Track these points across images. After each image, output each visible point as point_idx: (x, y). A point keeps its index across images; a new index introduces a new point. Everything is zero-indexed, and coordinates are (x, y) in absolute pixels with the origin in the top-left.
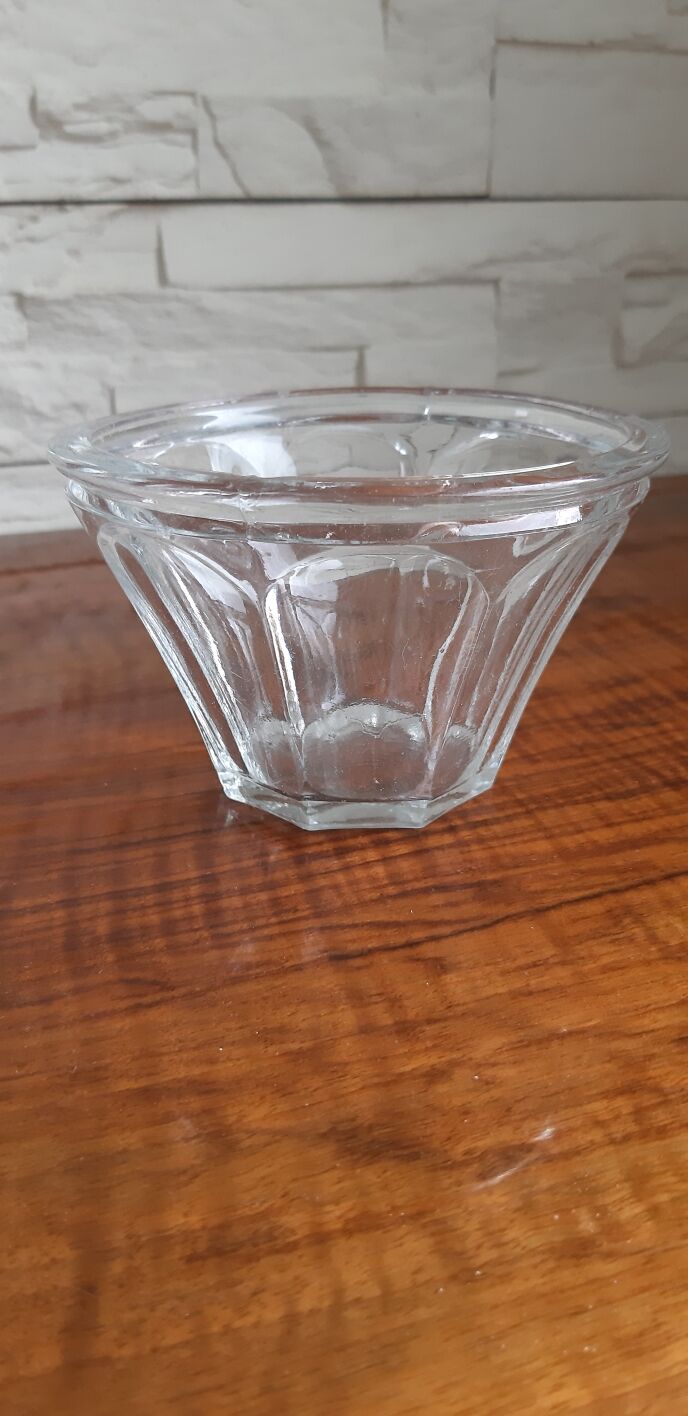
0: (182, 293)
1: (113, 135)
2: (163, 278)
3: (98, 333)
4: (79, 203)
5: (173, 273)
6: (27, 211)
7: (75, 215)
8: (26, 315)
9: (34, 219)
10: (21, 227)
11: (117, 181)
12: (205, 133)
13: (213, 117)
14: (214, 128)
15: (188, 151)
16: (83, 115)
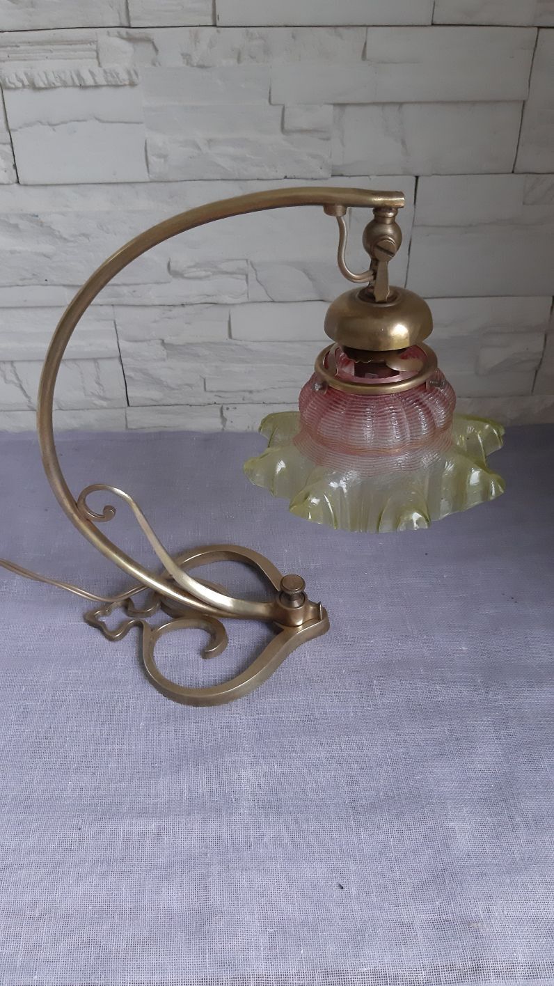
0: (239, 343)
1: (207, 277)
2: (230, 336)
3: (199, 356)
4: (192, 304)
5: (233, 335)
6: (168, 308)
7: (188, 309)
8: (165, 348)
9: (170, 311)
10: (164, 313)
11: (208, 296)
12: (252, 276)
13: (255, 270)
14: (256, 275)
15: (245, 282)
16: (195, 270)
